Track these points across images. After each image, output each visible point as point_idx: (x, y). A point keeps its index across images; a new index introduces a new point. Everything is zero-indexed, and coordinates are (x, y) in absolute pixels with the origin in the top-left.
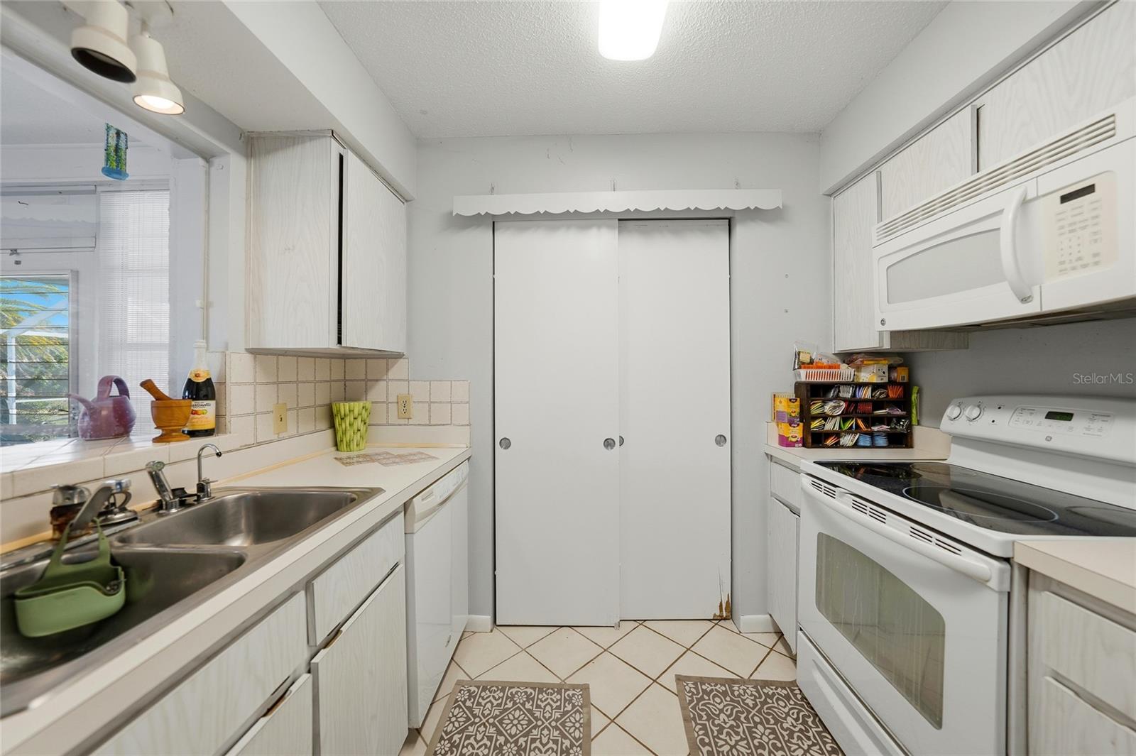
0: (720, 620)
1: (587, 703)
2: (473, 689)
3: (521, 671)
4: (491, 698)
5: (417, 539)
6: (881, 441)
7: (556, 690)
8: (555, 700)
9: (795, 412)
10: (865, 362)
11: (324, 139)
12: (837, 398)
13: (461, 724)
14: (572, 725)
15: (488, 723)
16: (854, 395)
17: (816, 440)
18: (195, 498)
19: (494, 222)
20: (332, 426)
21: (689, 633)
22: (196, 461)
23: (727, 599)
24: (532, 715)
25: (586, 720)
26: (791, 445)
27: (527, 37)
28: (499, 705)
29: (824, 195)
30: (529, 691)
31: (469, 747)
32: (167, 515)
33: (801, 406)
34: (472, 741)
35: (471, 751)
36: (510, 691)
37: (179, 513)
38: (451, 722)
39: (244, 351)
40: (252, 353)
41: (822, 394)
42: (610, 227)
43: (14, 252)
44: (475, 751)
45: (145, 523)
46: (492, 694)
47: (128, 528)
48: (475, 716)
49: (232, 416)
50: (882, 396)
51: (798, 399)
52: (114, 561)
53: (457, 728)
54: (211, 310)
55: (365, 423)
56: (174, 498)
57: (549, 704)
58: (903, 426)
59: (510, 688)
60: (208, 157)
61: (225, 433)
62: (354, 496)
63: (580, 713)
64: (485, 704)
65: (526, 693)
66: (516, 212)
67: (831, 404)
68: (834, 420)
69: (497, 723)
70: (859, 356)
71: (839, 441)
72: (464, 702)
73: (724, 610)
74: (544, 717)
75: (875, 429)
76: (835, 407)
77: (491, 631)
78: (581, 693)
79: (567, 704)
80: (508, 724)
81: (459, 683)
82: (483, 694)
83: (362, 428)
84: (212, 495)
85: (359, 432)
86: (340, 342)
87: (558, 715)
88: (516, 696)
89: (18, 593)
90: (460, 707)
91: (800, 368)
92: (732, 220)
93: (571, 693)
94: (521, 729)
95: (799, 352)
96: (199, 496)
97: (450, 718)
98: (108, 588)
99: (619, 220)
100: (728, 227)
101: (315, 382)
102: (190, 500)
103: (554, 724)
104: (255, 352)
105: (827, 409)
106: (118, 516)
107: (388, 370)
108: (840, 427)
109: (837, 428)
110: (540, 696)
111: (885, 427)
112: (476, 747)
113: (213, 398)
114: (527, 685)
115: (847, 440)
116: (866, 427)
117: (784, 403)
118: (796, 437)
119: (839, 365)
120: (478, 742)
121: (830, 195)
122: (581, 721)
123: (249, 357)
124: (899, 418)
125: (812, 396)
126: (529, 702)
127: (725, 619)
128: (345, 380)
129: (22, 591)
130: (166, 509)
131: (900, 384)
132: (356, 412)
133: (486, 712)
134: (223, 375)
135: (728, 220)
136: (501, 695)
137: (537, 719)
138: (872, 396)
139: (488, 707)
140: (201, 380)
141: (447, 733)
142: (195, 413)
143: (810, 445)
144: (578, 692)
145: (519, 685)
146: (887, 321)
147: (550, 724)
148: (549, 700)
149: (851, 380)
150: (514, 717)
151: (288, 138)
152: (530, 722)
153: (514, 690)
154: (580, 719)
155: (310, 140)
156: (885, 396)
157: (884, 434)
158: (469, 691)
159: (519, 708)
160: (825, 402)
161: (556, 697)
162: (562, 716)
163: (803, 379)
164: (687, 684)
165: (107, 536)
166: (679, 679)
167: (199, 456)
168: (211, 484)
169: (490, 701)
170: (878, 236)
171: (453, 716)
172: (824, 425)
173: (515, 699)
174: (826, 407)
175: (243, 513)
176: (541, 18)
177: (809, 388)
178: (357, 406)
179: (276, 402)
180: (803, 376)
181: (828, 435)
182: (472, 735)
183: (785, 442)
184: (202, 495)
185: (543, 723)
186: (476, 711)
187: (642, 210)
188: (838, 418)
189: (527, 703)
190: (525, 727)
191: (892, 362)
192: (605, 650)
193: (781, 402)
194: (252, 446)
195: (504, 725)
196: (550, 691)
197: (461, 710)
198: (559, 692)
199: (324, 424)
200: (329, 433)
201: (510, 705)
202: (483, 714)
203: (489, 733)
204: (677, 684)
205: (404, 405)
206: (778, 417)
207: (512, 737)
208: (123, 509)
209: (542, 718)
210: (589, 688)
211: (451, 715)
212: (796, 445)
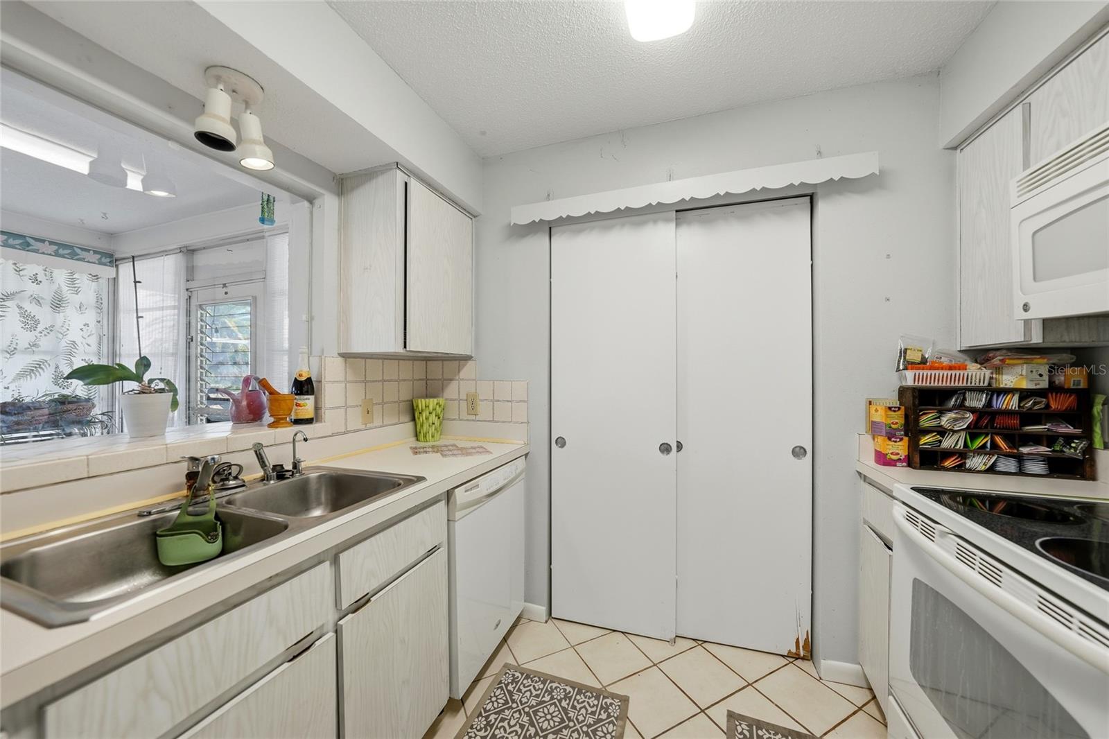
0: (797, 659)
1: (624, 717)
2: (517, 674)
3: (565, 668)
4: (531, 687)
5: (458, 526)
6: (1036, 467)
7: (595, 694)
8: (592, 705)
9: (897, 423)
10: (1007, 362)
11: (391, 172)
12: (961, 407)
13: (500, 705)
14: (603, 735)
15: (524, 711)
16: (989, 404)
17: (929, 460)
18: (291, 473)
19: (550, 228)
20: (414, 419)
21: (755, 666)
22: (292, 445)
23: (805, 636)
24: (566, 714)
25: (618, 734)
26: (891, 463)
27: (558, 40)
28: (537, 696)
29: (944, 149)
30: (569, 689)
31: (502, 729)
32: (267, 485)
33: (906, 417)
34: (506, 724)
35: (503, 734)
36: (550, 685)
37: (276, 484)
38: (491, 701)
39: (337, 355)
40: (343, 357)
41: (937, 402)
42: (667, 220)
43: (224, 285)
44: (506, 735)
45: (250, 489)
46: (533, 684)
47: (236, 493)
48: (513, 701)
49: (326, 409)
50: (1037, 407)
51: (903, 408)
52: (217, 517)
53: (495, 708)
54: (313, 322)
55: (439, 418)
56: (273, 472)
57: (584, 707)
58: (1075, 449)
59: (551, 682)
60: (311, 199)
61: (322, 422)
62: (401, 482)
63: (614, 725)
64: (525, 692)
65: (565, 690)
66: (568, 216)
67: (951, 415)
68: (956, 437)
69: (531, 713)
70: (998, 353)
71: (965, 463)
72: (507, 685)
73: (801, 648)
74: (577, 719)
75: (1025, 450)
76: (956, 420)
77: (546, 622)
78: (619, 704)
79: (602, 712)
80: (541, 717)
81: (506, 666)
82: (525, 682)
83: (437, 422)
84: (303, 472)
85: (434, 426)
86: (405, 347)
87: (591, 721)
88: (555, 691)
89: (158, 533)
90: (501, 688)
91: (906, 368)
92: (815, 197)
93: (609, 701)
94: (552, 726)
95: (906, 350)
96: (293, 472)
97: (491, 697)
98: (209, 537)
99: (677, 211)
100: (810, 205)
101: (399, 381)
102: (288, 474)
103: (585, 729)
104: (346, 356)
105: (945, 421)
106: (231, 482)
107: (459, 371)
108: (966, 445)
109: (961, 445)
110: (578, 697)
111: (1043, 449)
112: (508, 731)
113: (312, 393)
114: (567, 683)
115: (977, 462)
116: (1009, 448)
117: (881, 412)
118: (898, 454)
119: (966, 366)
120: (510, 727)
121: (955, 148)
122: (613, 734)
123: (340, 360)
124: (1069, 439)
125: (921, 404)
126: (566, 700)
127: (803, 659)
128: (427, 380)
129: (161, 531)
130: (267, 480)
131: (1070, 391)
132: (431, 408)
133: (524, 700)
134: (320, 374)
135: (809, 197)
136: (541, 686)
137: (570, 719)
138: (1019, 406)
139: (527, 696)
140: (303, 379)
141: (486, 711)
142: (298, 405)
143: (918, 465)
144: (617, 702)
145: (561, 681)
146: (1031, 305)
147: (581, 727)
148: (586, 704)
149: (986, 384)
150: (548, 711)
151: (366, 174)
152: (562, 721)
153: (554, 685)
154: (613, 731)
155: (382, 173)
156: (1043, 406)
157: (1042, 459)
158: (513, 675)
159: (555, 703)
160: (941, 413)
161: (593, 701)
162: (595, 723)
163: (910, 382)
164: (740, 724)
165: (217, 498)
166: (731, 715)
167: (294, 440)
168: (302, 463)
169: (530, 690)
170: (1019, 191)
171: (495, 696)
172: (940, 441)
173: (553, 694)
174: (942, 418)
175: (323, 489)
176: (568, 17)
177: (917, 394)
178: (432, 402)
179: (364, 397)
180: (910, 378)
181: (948, 454)
182: (507, 719)
183: (882, 459)
184: (295, 471)
185: (575, 725)
186: (515, 697)
187: (699, 198)
188: (963, 434)
189: (564, 701)
190: (557, 724)
191: (1055, 361)
192: (655, 665)
193: (876, 411)
194: (344, 433)
195: (538, 717)
196: (589, 694)
197: (502, 692)
198: (597, 698)
199: (407, 418)
200: (411, 425)
201: (547, 698)
202: (521, 701)
203: (522, 721)
204: (728, 721)
205: (472, 403)
206: (874, 428)
207: (543, 731)
208: (236, 478)
209: (575, 720)
210: (628, 700)
211: (492, 695)
212: (898, 464)
